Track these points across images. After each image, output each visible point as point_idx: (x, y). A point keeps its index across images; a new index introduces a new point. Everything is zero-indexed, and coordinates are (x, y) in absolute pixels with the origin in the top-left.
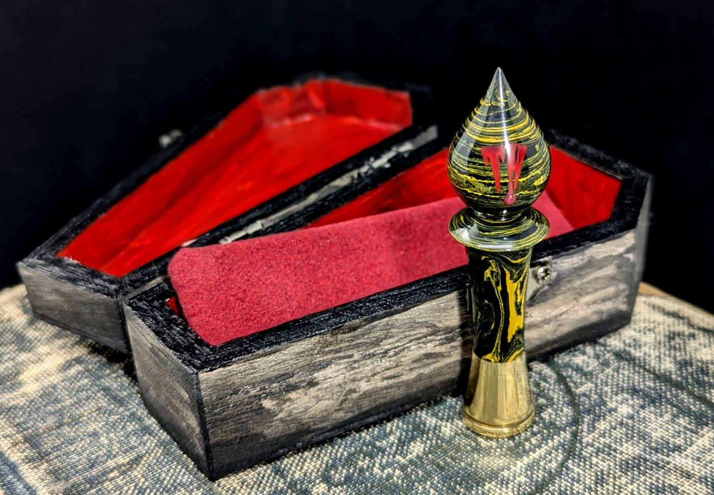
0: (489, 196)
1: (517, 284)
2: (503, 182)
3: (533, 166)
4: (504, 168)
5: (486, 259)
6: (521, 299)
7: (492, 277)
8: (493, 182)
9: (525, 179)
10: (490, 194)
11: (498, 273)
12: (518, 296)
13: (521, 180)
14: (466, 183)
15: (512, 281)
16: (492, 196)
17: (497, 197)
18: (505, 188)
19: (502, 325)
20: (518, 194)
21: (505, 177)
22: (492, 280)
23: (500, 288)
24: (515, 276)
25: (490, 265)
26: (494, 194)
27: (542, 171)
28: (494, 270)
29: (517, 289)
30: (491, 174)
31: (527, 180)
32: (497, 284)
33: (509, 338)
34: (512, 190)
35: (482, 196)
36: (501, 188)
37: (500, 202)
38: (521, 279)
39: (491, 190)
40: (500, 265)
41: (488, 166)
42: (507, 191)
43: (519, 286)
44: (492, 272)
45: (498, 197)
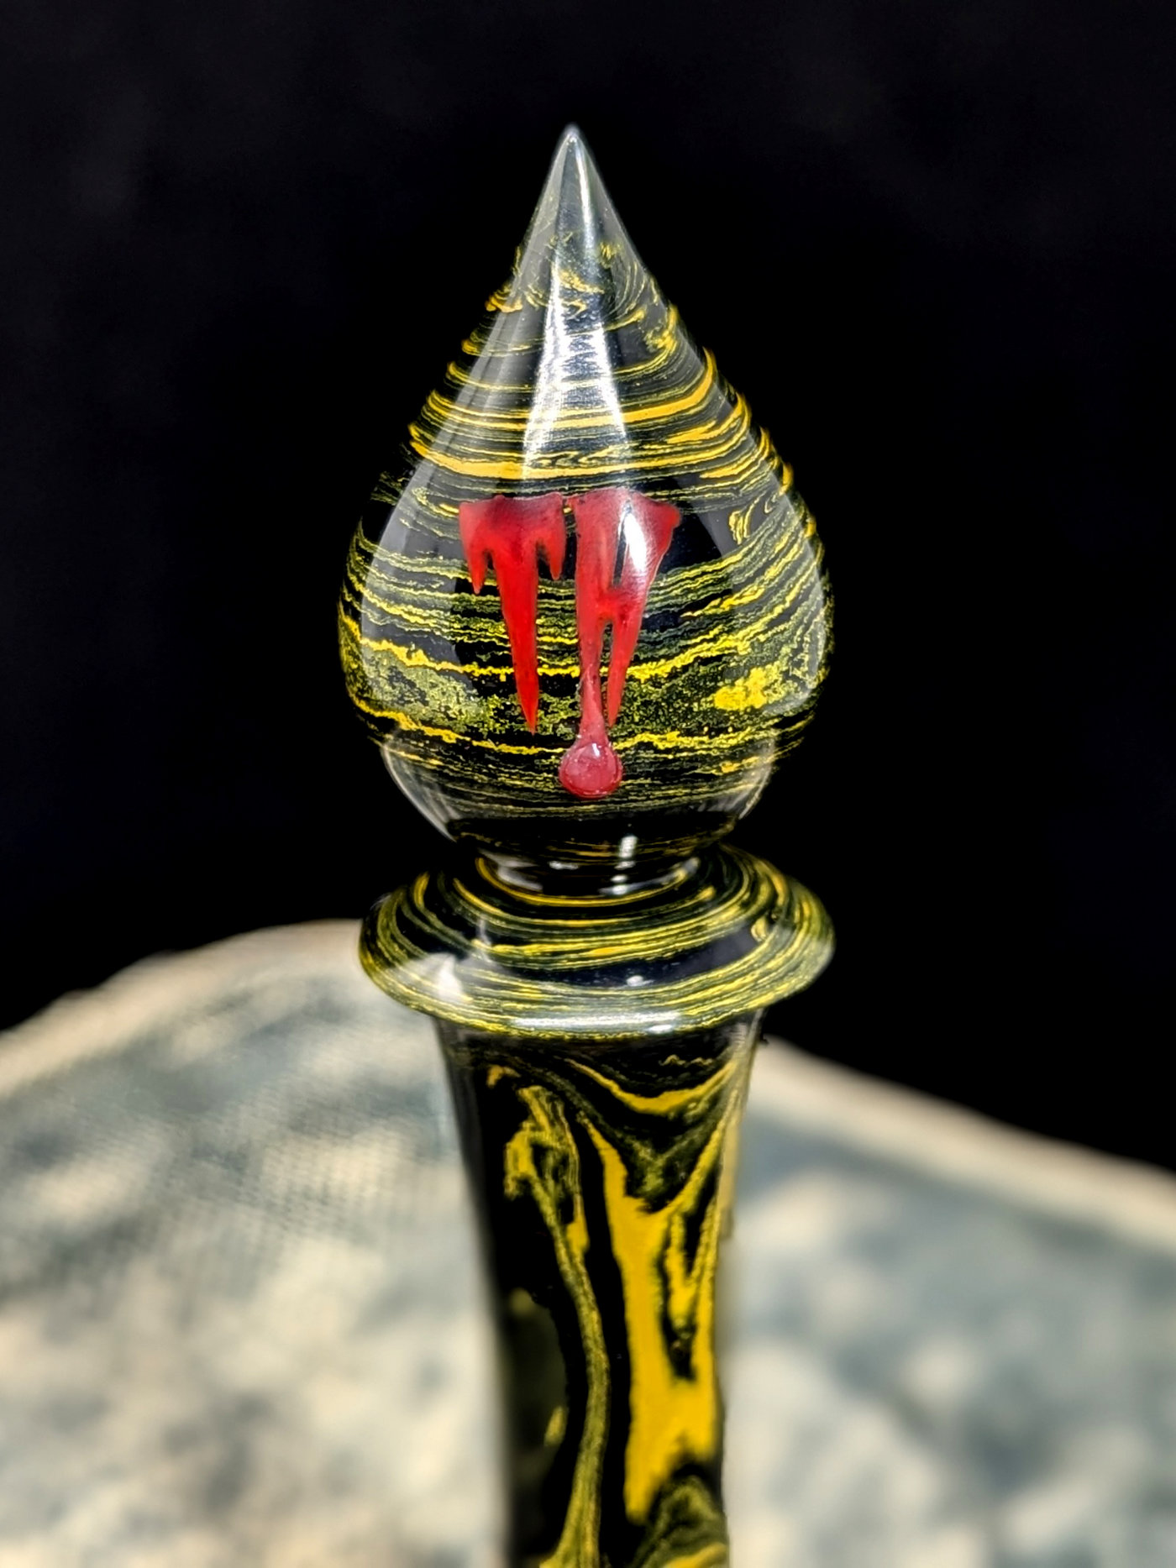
0: (489, 744)
1: (669, 1221)
2: (552, 673)
3: (709, 610)
4: (554, 603)
5: (504, 1079)
6: (695, 1302)
7: (541, 1174)
8: (503, 673)
9: (663, 669)
10: (492, 736)
11: (564, 1161)
12: (677, 1281)
13: (643, 672)
14: (390, 680)
15: (639, 1203)
16: (505, 748)
17: (525, 751)
18: (561, 709)
19: (596, 1425)
20: (629, 743)
21: (562, 651)
22: (538, 1190)
23: (577, 1235)
24: (653, 1182)
25: (524, 1112)
26: (511, 738)
27: (756, 645)
28: (547, 1137)
29: (667, 1243)
30: (496, 631)
31: (673, 675)
32: (565, 1213)
33: (637, 1497)
34: (598, 718)
35: (458, 748)
36: (545, 706)
37: (542, 782)
38: (686, 1199)
39: (500, 714)
40: (571, 1113)
41: (486, 591)
42: (573, 722)
43: (678, 1233)
44: (539, 1152)
45: (534, 751)
